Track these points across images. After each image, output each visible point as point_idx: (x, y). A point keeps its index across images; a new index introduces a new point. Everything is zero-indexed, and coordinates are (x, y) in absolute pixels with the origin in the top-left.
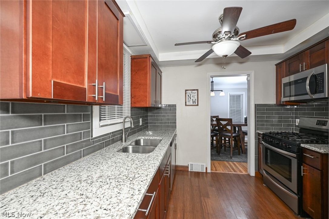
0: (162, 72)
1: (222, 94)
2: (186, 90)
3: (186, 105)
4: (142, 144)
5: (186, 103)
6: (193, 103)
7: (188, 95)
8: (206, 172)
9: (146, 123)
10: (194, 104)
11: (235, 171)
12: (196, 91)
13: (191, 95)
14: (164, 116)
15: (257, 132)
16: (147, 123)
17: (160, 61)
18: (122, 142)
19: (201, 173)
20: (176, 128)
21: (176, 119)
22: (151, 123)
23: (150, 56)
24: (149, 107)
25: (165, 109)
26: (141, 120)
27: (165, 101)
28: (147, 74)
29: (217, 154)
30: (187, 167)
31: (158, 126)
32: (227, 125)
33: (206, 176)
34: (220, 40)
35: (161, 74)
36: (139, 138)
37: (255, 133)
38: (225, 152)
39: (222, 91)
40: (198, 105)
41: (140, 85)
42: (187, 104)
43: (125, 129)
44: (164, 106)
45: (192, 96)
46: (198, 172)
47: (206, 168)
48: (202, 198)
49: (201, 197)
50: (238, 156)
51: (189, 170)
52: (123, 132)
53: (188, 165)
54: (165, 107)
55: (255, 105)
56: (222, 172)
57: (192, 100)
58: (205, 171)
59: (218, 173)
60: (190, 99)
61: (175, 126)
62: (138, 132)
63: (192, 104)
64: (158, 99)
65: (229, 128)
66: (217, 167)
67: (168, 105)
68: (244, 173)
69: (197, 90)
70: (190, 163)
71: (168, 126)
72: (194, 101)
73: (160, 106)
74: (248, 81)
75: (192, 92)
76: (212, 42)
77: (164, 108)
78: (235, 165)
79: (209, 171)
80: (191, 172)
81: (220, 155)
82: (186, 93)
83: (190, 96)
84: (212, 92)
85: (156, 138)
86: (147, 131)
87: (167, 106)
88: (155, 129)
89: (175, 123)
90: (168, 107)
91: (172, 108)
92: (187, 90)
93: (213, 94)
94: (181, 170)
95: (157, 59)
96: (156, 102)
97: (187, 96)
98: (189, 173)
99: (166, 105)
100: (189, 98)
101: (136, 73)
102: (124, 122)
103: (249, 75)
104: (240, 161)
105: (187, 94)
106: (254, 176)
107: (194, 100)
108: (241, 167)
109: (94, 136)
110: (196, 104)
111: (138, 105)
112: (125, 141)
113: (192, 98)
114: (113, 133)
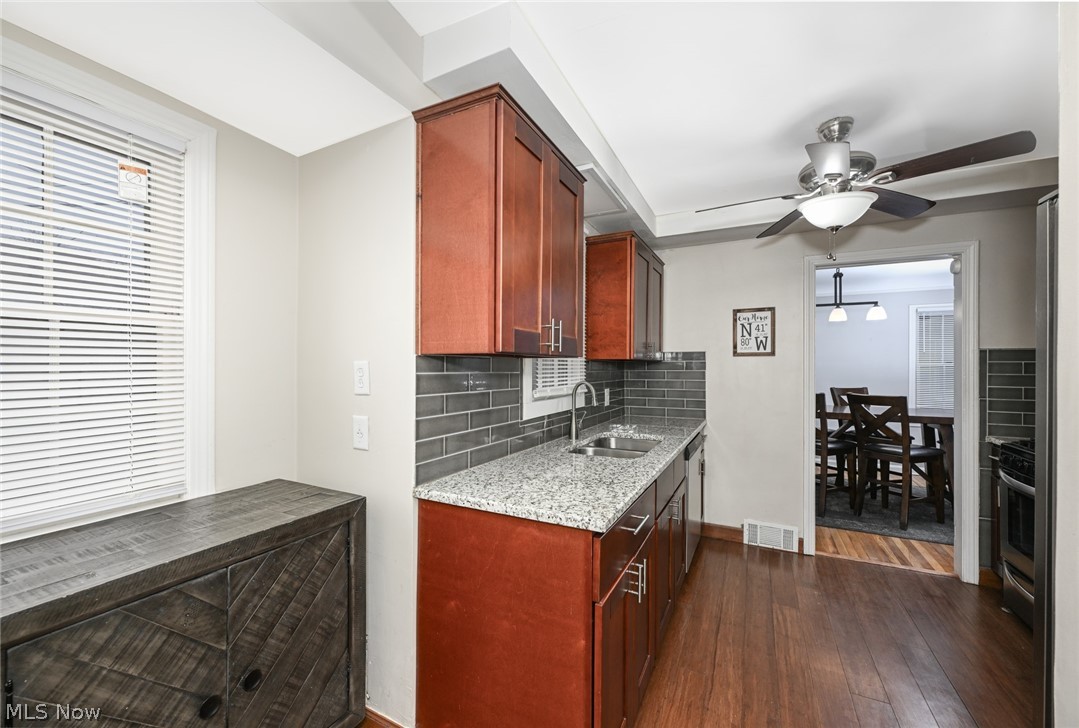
0: (662, 264)
1: (875, 314)
2: (736, 312)
3: (735, 353)
4: (613, 445)
5: (735, 347)
6: (758, 349)
7: (743, 325)
8: (801, 554)
9: (618, 401)
10: (762, 350)
11: (904, 561)
12: (768, 314)
13: (750, 324)
14: (668, 384)
15: (987, 440)
16: (621, 402)
17: (658, 235)
18: (570, 437)
19: (782, 554)
20: (705, 417)
21: (704, 392)
22: (632, 402)
23: (633, 234)
24: (630, 360)
25: (672, 366)
26: (607, 392)
27: (674, 343)
28: (626, 278)
29: (851, 512)
30: (739, 532)
31: (650, 412)
32: (887, 417)
33: (800, 566)
34: (819, 190)
35: (663, 270)
36: (606, 434)
37: (981, 444)
38: (885, 511)
39: (876, 304)
40: (773, 353)
41: (608, 305)
42: (739, 351)
43: (576, 410)
44: (670, 355)
45: (754, 326)
46: (773, 549)
47: (801, 542)
48: (776, 606)
49: (772, 602)
50: (936, 527)
51: (746, 541)
52: (571, 417)
53: (743, 526)
54: (672, 358)
55: (982, 353)
56: (855, 557)
57: (756, 338)
58: (796, 549)
59: (839, 560)
60: (748, 336)
61: (702, 414)
62: (600, 422)
63: (755, 350)
64: (653, 339)
65: (896, 427)
66: (840, 546)
67: (684, 353)
68: (939, 571)
69: (772, 310)
70: (746, 522)
71: (682, 413)
72: (761, 341)
73: (658, 355)
74: (955, 273)
75: (754, 316)
76: (797, 197)
77: (670, 361)
78: (912, 549)
79: (810, 549)
80: (749, 546)
81: (864, 515)
82: (735, 320)
83: (748, 327)
84: (838, 309)
85: (647, 436)
86: (622, 425)
87: (680, 356)
88: (643, 418)
89: (702, 404)
90: (684, 359)
91: (695, 361)
92: (739, 311)
93: (838, 315)
94: (719, 539)
95: (648, 233)
96: (647, 346)
97: (739, 328)
98: (745, 550)
99: (677, 353)
100: (745, 333)
101: (599, 277)
102: (574, 395)
103: (957, 257)
104: (936, 539)
105: (739, 322)
106: (977, 583)
107: (761, 338)
108: (934, 556)
109: (525, 418)
110: (769, 350)
111: (603, 355)
112: (577, 438)
113: (754, 333)
114: (549, 416)
